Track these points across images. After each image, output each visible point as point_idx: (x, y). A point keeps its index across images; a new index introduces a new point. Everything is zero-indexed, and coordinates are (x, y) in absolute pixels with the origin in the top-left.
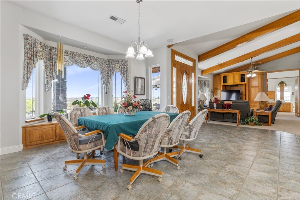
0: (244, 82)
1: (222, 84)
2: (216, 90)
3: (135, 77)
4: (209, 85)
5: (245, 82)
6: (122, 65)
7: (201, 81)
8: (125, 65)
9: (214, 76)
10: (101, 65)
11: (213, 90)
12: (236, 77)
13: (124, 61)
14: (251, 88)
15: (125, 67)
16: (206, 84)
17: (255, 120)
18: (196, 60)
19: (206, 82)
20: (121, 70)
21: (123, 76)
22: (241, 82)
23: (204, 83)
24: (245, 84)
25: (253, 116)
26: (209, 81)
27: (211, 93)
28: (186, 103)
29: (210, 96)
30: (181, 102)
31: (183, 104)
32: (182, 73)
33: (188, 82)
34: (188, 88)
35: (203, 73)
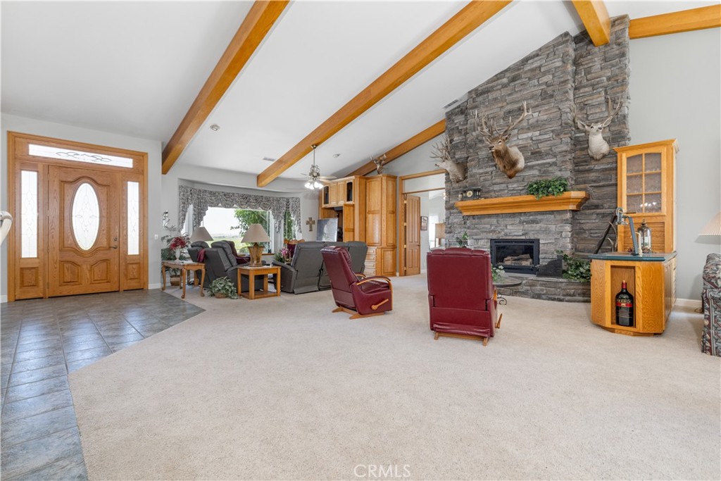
1: (323, 205)
4: (297, 207)
5: (353, 201)
11: (315, 219)
12: (340, 189)
16: (290, 206)
18: (147, 154)
22: (348, 200)
23: (285, 203)
26: (297, 198)
27: (308, 226)
28: (96, 249)
29: (301, 232)
30: (66, 245)
31: (76, 250)
32: (71, 182)
33: (105, 202)
34: (105, 214)
35: (259, 181)
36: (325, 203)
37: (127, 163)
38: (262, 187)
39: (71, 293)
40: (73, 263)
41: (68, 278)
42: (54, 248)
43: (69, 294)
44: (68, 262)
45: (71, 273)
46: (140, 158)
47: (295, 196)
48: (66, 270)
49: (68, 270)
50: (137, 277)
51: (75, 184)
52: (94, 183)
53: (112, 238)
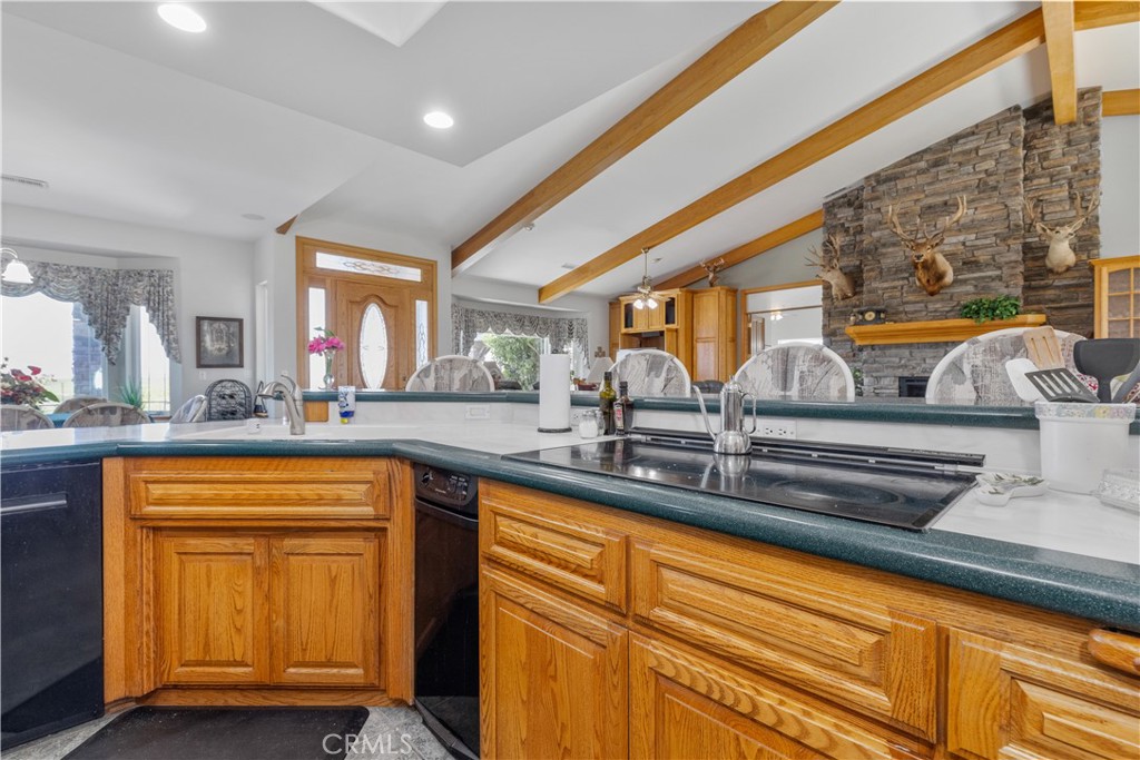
1: (623, 330)
2: (614, 349)
3: (198, 318)
4: (585, 332)
5: (675, 325)
6: (152, 285)
7: (558, 320)
8: (159, 286)
9: (611, 304)
10: (88, 285)
11: (605, 350)
13: (157, 275)
14: (697, 342)
15: (161, 289)
16: (575, 330)
18: (436, 262)
19: (574, 323)
20: (148, 300)
21: (154, 316)
22: (667, 323)
23: (567, 327)
24: (677, 331)
26: (585, 320)
32: (357, 302)
33: (393, 328)
34: (393, 345)
35: (543, 296)
36: (626, 326)
37: (416, 275)
38: (544, 305)
46: (429, 268)
47: (582, 316)
51: (361, 305)
52: (382, 303)
53: (401, 377)
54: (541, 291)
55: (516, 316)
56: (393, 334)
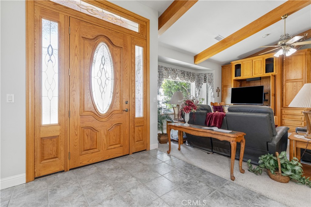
0: (273, 71)
1: (234, 78)
2: (225, 88)
4: (212, 80)
5: (274, 73)
7: (199, 74)
9: (222, 67)
11: (220, 88)
12: (257, 64)
14: (286, 82)
16: (207, 79)
17: (289, 167)
18: (149, 20)
19: (207, 75)
22: (266, 72)
23: (203, 77)
24: (275, 76)
25: (283, 153)
26: (212, 74)
27: (217, 93)
28: (111, 113)
29: (214, 97)
30: (86, 109)
31: (95, 114)
32: (91, 39)
33: (119, 64)
34: (118, 76)
35: (196, 60)
36: (236, 76)
37: (134, 27)
38: (196, 64)
39: (91, 162)
40: (92, 129)
41: (87, 146)
42: (75, 112)
43: (89, 163)
44: (88, 128)
45: (91, 139)
46: (144, 24)
47: (210, 72)
48: (86, 137)
49: (88, 136)
50: (141, 139)
51: (94, 42)
52: (110, 43)
53: (124, 101)
54: (196, 57)
55: (181, 71)
56: (118, 69)
